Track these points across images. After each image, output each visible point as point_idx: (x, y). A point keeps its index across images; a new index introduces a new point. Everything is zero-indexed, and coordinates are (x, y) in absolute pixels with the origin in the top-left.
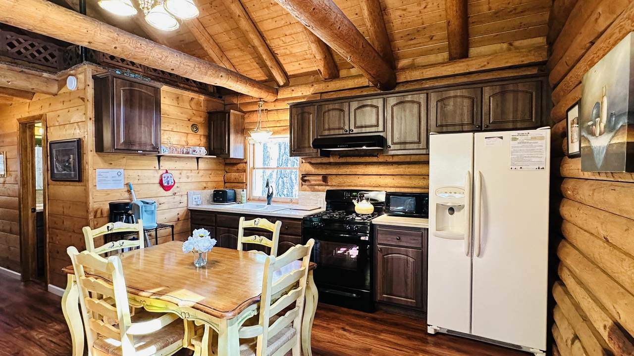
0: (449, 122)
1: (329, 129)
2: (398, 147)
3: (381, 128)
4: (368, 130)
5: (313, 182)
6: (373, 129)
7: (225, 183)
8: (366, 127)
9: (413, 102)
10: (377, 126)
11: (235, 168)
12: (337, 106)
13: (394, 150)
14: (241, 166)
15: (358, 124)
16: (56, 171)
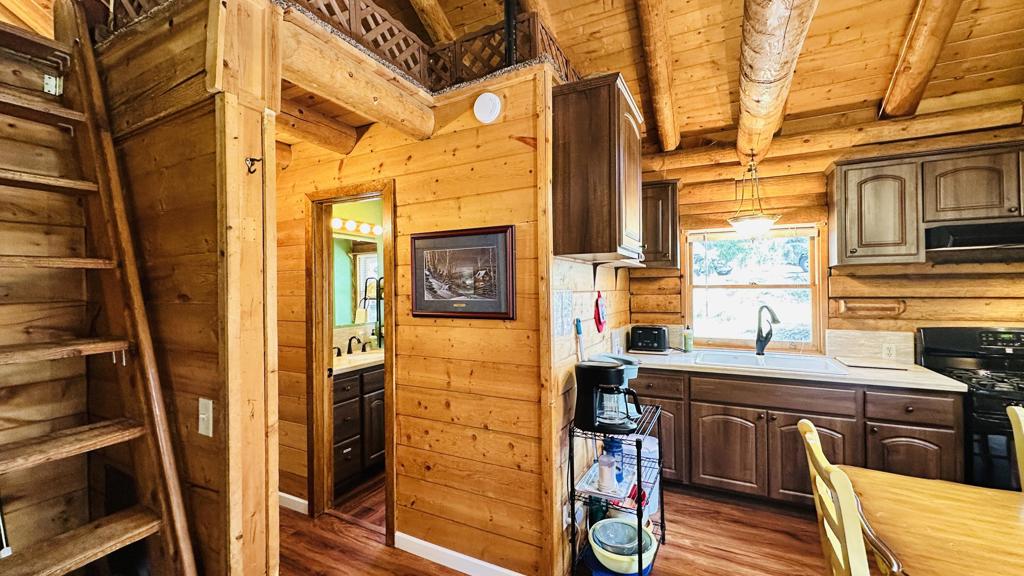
7: (631, 313)
11: (655, 286)
12: (979, 162)
14: (669, 283)
16: (428, 297)
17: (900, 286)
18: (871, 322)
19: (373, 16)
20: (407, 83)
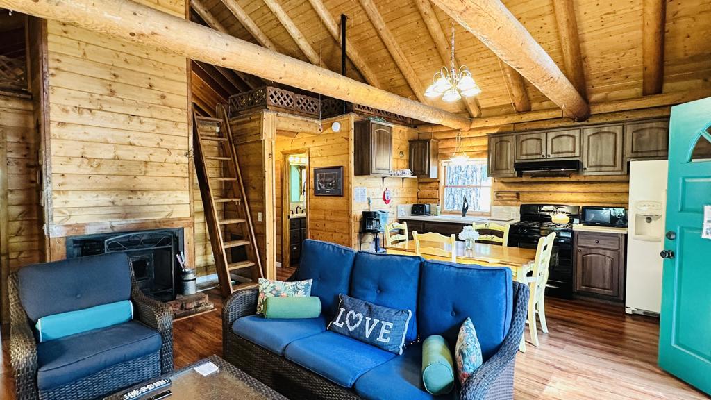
0: (645, 148)
1: (527, 155)
2: (594, 169)
3: (577, 154)
4: (564, 155)
5: (505, 198)
6: (570, 155)
7: (418, 198)
8: (562, 153)
9: (609, 132)
10: (574, 152)
11: (428, 186)
12: (535, 136)
13: (589, 173)
14: (434, 185)
15: (555, 151)
16: (319, 189)
17: (519, 187)
18: (509, 202)
19: (301, 99)
20: (311, 120)
